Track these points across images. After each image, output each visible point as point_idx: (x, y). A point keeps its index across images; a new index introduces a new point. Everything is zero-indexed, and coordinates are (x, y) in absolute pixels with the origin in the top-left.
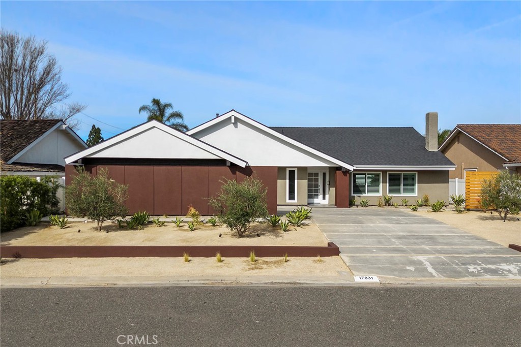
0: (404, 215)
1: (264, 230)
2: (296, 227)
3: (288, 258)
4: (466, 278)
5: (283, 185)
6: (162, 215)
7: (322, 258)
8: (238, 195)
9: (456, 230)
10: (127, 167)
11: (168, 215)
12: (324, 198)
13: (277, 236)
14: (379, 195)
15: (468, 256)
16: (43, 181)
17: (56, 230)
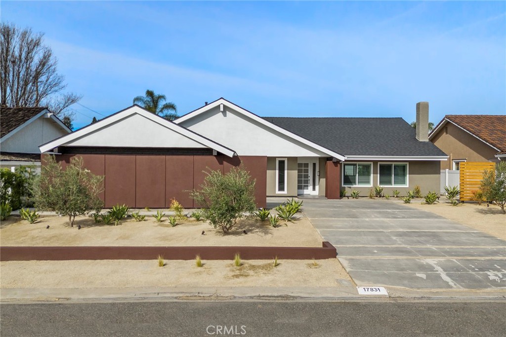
0: (398, 207)
1: (252, 225)
2: (286, 222)
3: (279, 261)
4: (489, 290)
5: (272, 176)
6: (144, 208)
7: (317, 262)
8: (224, 187)
9: (458, 226)
10: (107, 156)
11: (151, 208)
12: (314, 189)
13: (266, 233)
14: (370, 186)
15: (483, 258)
16: (18, 170)
17: (25, 224)
